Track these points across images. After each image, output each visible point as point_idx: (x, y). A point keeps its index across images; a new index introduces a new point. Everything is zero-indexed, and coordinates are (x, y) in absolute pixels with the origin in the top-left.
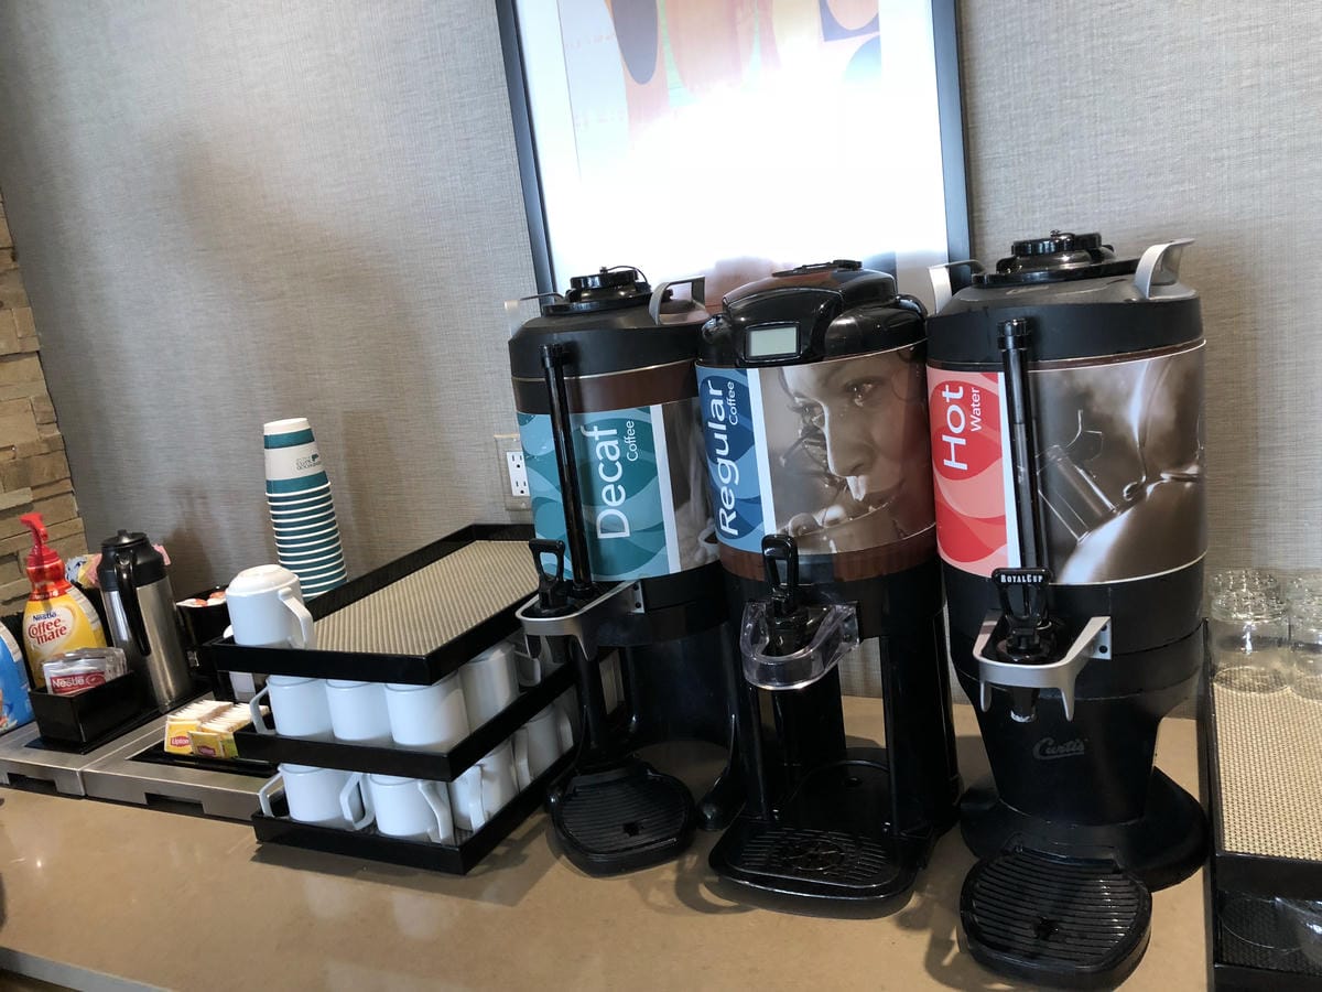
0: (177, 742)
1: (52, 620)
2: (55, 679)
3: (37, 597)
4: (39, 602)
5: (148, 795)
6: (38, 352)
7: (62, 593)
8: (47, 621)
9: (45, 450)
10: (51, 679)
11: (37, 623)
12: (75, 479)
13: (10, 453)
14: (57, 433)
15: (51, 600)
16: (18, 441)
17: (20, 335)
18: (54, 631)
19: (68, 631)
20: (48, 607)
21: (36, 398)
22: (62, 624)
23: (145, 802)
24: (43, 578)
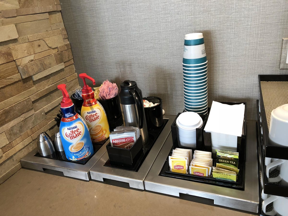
0: (177, 168)
1: (94, 113)
2: (114, 140)
3: (88, 105)
4: (89, 107)
5: (180, 194)
6: (60, 11)
7: (96, 103)
8: (93, 114)
9: (66, 49)
10: (113, 140)
11: (89, 115)
12: (74, 59)
13: (57, 50)
14: (68, 42)
15: (93, 106)
16: (59, 46)
17: (55, 4)
18: (95, 117)
19: (100, 117)
20: (92, 108)
21: (62, 29)
22: (98, 115)
23: (179, 196)
24: (89, 98)
